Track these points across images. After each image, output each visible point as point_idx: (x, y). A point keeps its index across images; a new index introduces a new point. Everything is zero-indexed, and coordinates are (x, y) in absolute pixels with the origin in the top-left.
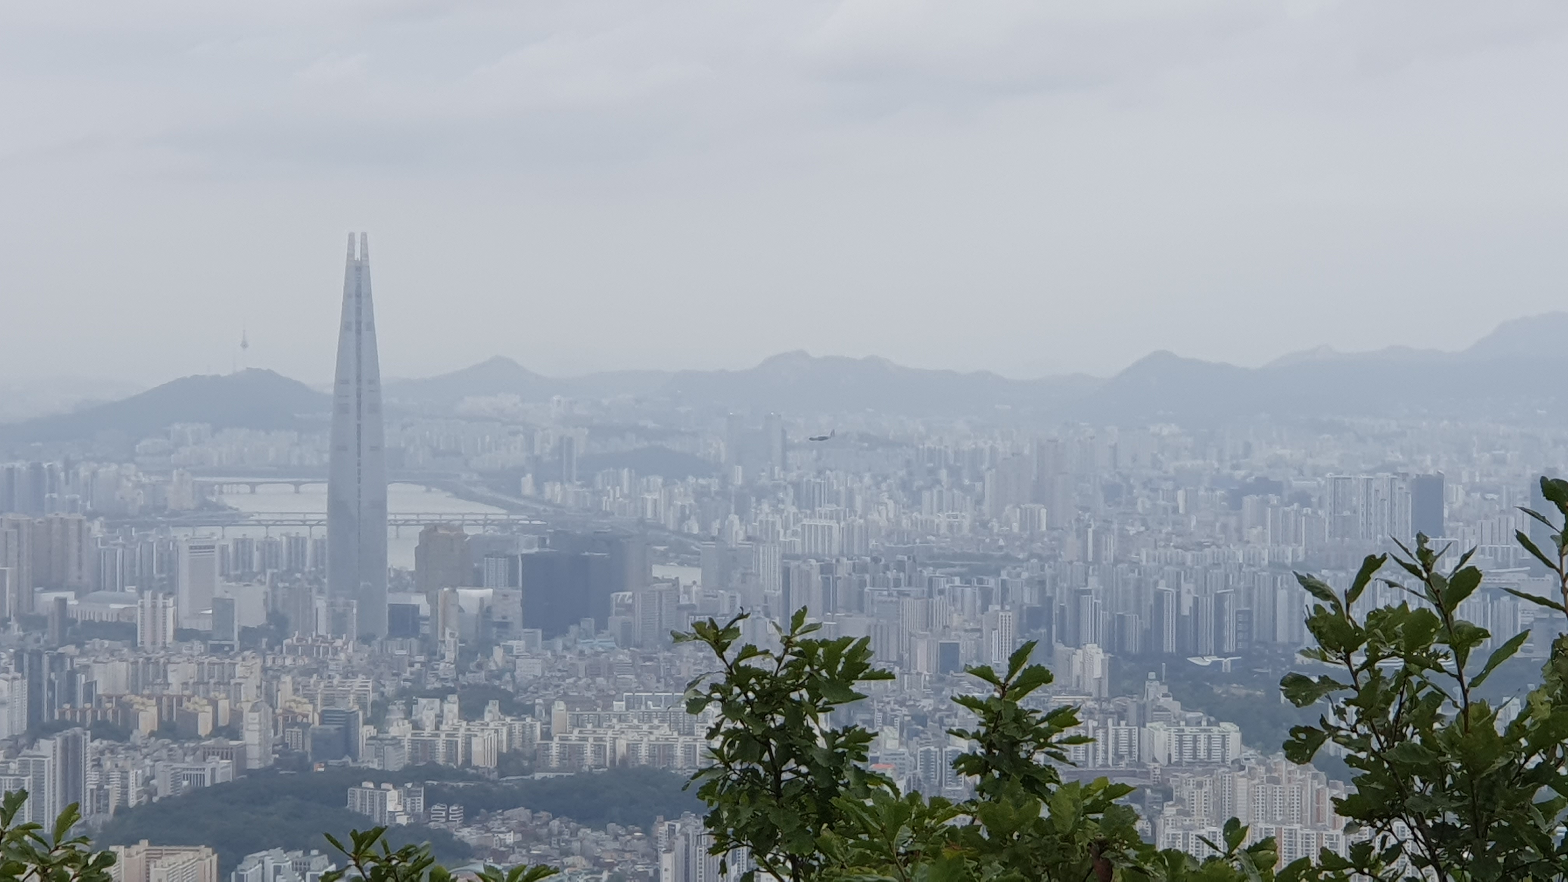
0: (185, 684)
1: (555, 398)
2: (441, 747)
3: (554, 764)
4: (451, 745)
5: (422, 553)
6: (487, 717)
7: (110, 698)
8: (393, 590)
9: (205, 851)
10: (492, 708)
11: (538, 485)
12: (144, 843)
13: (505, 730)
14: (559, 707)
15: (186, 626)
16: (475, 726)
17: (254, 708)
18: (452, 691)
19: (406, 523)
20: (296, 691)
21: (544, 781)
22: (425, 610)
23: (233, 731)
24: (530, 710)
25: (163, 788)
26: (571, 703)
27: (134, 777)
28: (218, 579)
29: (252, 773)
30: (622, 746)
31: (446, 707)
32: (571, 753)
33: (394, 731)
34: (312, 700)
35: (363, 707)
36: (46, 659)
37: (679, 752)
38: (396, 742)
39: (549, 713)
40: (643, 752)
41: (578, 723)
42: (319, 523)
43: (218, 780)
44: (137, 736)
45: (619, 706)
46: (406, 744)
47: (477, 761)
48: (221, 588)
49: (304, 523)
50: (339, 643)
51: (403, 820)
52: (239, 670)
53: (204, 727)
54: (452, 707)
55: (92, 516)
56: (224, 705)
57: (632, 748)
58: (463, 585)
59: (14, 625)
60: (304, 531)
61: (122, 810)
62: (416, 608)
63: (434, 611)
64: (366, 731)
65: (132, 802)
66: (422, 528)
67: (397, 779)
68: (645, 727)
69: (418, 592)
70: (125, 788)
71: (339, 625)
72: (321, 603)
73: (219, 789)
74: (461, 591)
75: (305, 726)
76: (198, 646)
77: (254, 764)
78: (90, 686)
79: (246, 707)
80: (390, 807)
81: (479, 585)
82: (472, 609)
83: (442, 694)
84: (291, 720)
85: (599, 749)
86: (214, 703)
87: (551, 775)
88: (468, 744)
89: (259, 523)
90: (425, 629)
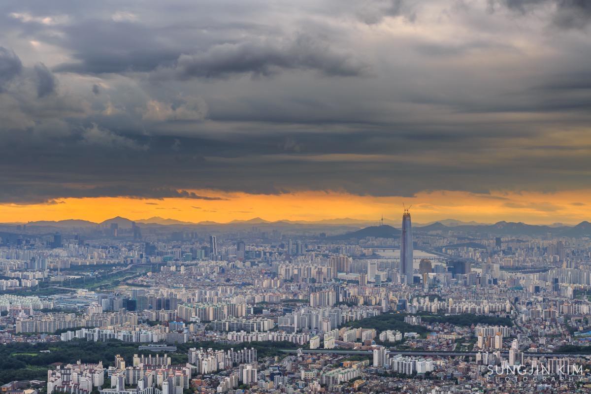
0: (369, 294)
1: (450, 231)
2: (425, 308)
3: (450, 312)
4: (427, 308)
5: (421, 265)
6: (435, 301)
7: (353, 296)
8: (415, 273)
9: (374, 330)
10: (436, 300)
11: (446, 250)
12: (361, 328)
13: (439, 305)
14: (451, 300)
15: (369, 281)
16: (432, 303)
17: (384, 299)
18: (427, 296)
19: (417, 259)
20: (393, 295)
21: (448, 316)
22: (421, 278)
23: (379, 304)
24: (444, 300)
25: (365, 316)
26: (453, 298)
27: (359, 313)
28: (377, 270)
29: (384, 313)
30: (464, 309)
31: (426, 299)
32: (453, 310)
33: (414, 304)
34: (397, 297)
35: (408, 299)
36: (340, 288)
37: (477, 310)
38: (415, 307)
39: (448, 301)
40: (469, 309)
41: (455, 303)
42: (398, 258)
43: (377, 315)
44: (359, 305)
45: (464, 300)
46: (417, 308)
47: (433, 311)
48: (377, 273)
49: (395, 258)
50: (403, 285)
51: (416, 324)
52: (381, 290)
53: (373, 303)
54: (427, 299)
55: (349, 257)
56: (378, 298)
57: (467, 308)
58: (430, 272)
59: (333, 280)
60: (395, 260)
61: (356, 320)
62: (420, 277)
63: (423, 278)
64: (408, 304)
65: (358, 319)
66: (420, 260)
67: (415, 315)
68: (469, 304)
69: (420, 273)
70: (357, 316)
71: (403, 280)
72: (399, 276)
73: (377, 317)
74: (429, 274)
75: (395, 303)
76: (372, 285)
77: (384, 311)
78: (349, 294)
79: (383, 299)
80: (414, 321)
81: (433, 272)
82: (432, 277)
83: (424, 297)
84: (392, 302)
85: (460, 309)
86: (376, 298)
87: (449, 315)
88: (431, 306)
89: (385, 258)
90: (421, 281)
